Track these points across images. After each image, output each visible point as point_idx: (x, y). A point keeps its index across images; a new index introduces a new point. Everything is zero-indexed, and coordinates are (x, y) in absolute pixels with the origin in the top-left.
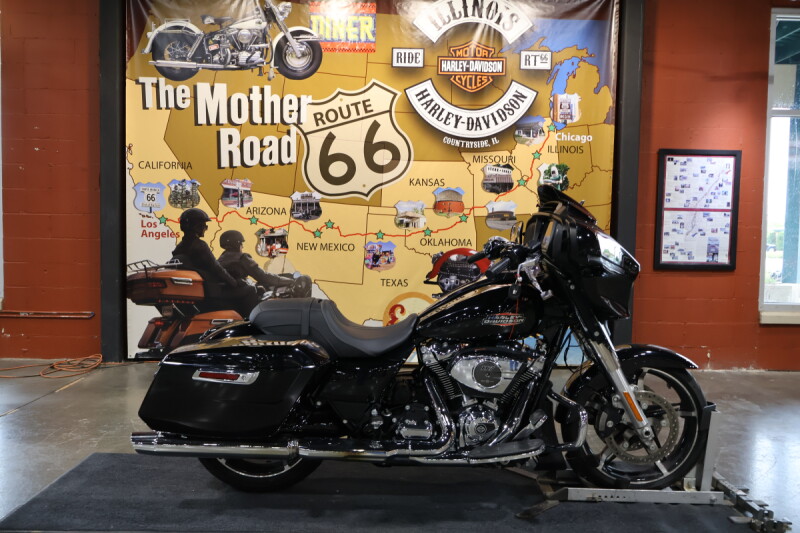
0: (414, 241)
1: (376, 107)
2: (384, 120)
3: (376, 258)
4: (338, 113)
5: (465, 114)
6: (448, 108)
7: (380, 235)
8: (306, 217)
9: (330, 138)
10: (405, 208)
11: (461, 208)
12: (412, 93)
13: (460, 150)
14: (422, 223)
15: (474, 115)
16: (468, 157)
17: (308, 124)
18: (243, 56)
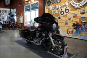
0: (70, 21)
1: (66, 5)
2: (67, 6)
3: (66, 24)
4: (62, 6)
5: (78, 4)
6: (75, 3)
7: (67, 21)
8: (59, 19)
9: (62, 9)
10: (70, 17)
11: (77, 17)
12: (71, 2)
13: (77, 9)
14: (72, 19)
15: (79, 3)
16: (78, 10)
17: (59, 8)
18: (54, 2)
